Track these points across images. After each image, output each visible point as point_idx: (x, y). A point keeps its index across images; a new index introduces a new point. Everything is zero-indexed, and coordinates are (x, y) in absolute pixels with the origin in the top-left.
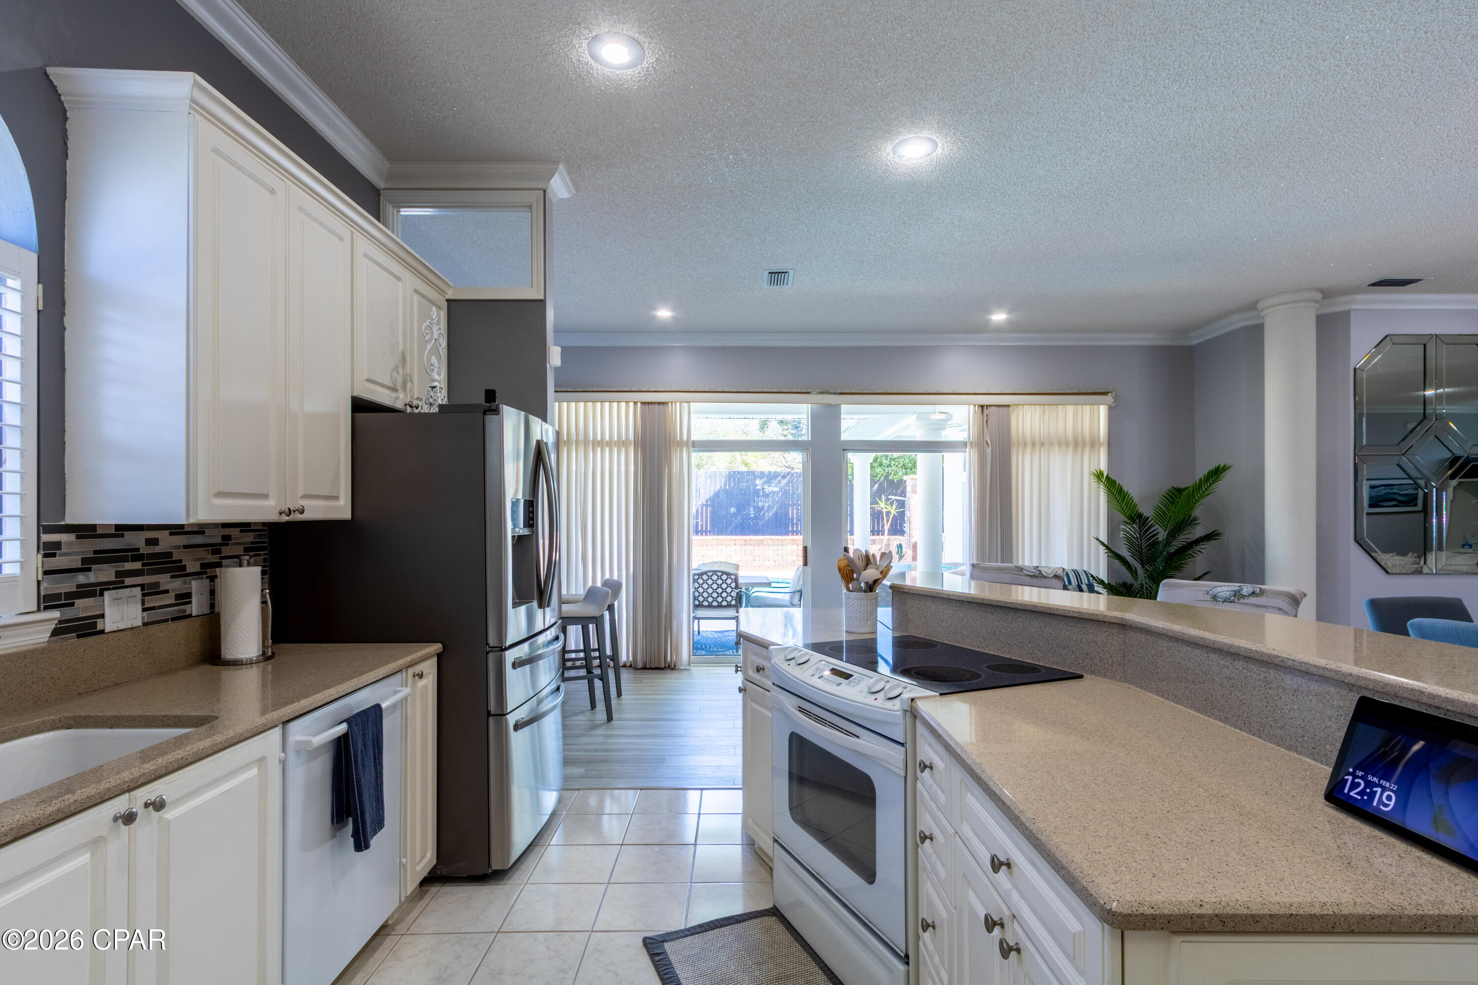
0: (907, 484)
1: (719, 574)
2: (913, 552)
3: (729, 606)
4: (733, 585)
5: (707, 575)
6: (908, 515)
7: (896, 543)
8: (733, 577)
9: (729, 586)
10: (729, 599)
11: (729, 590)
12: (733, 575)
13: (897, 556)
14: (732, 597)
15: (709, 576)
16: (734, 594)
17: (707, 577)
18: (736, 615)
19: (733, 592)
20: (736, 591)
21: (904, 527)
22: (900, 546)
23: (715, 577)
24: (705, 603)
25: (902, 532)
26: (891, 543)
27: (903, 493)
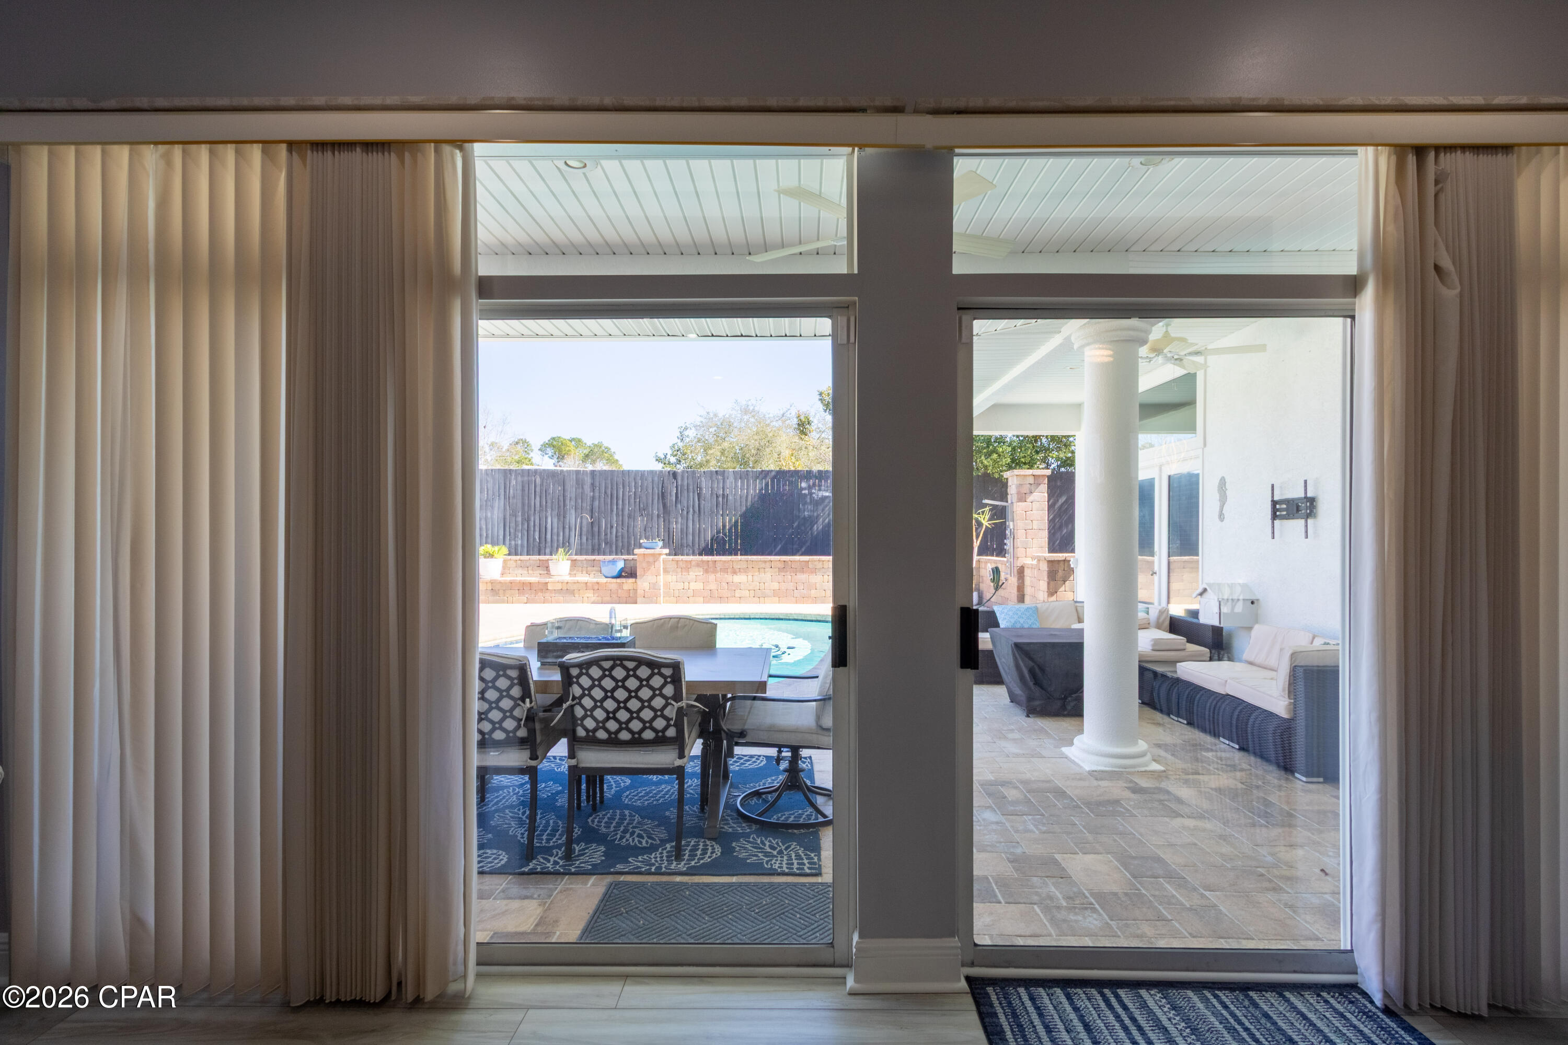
0: (1010, 483)
1: (631, 665)
2: (1019, 579)
3: (660, 741)
4: (669, 690)
5: (601, 667)
6: (1011, 527)
7: (990, 567)
8: (667, 672)
9: (657, 692)
10: (660, 724)
11: (658, 702)
12: (667, 666)
13: (992, 584)
14: (668, 719)
15: (604, 670)
16: (671, 712)
17: (601, 673)
18: (678, 762)
19: (669, 707)
20: (676, 705)
21: (1005, 544)
22: (996, 571)
23: (619, 673)
24: (602, 735)
25: (1001, 552)
26: (982, 565)
27: (1003, 496)
